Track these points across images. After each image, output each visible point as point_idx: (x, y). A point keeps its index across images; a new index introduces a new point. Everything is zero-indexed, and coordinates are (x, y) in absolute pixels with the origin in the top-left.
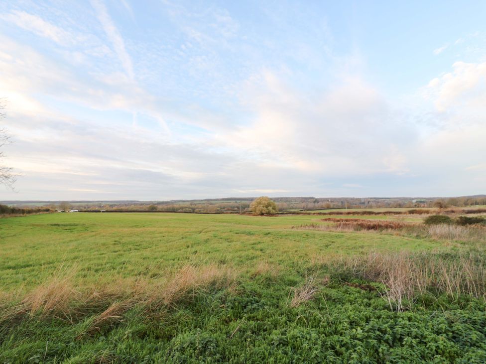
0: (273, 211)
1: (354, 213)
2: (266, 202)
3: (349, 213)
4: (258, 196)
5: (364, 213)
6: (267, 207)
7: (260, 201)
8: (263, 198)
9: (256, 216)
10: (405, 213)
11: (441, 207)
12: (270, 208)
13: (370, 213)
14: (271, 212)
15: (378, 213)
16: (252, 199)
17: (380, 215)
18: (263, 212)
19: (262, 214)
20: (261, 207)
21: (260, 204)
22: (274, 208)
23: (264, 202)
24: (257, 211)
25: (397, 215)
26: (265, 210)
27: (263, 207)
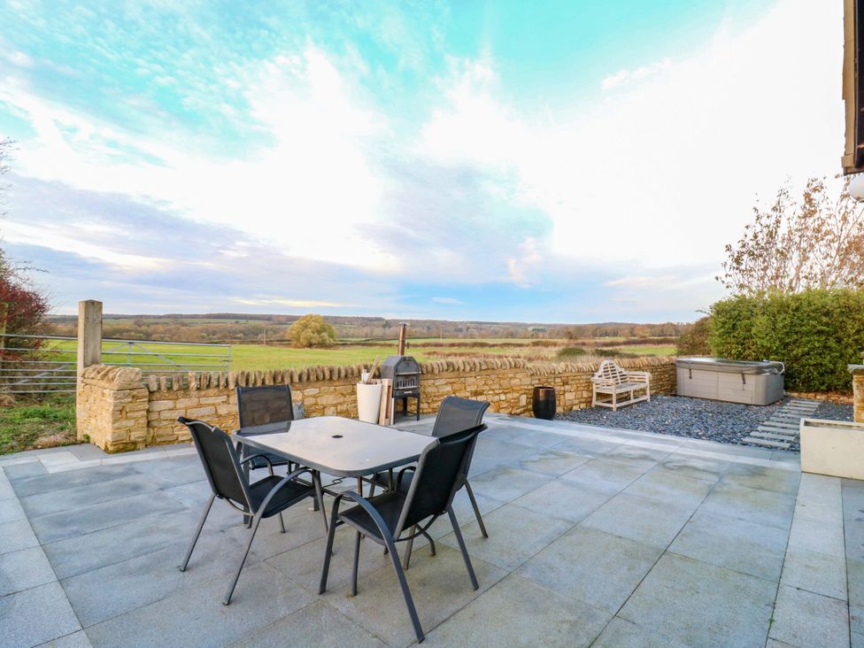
0: (331, 340)
1: (460, 345)
2: (317, 324)
3: (452, 345)
4: (303, 314)
5: (475, 345)
6: (319, 332)
7: (306, 322)
8: (311, 317)
9: (300, 348)
10: (527, 345)
11: (571, 338)
12: (325, 334)
13: (483, 345)
14: (327, 342)
15: (494, 345)
16: (292, 319)
17: (496, 348)
18: (314, 341)
19: (310, 345)
20: (308, 333)
21: (306, 327)
22: (331, 336)
23: (313, 324)
24: (301, 340)
25: (518, 348)
26: (316, 338)
27: (313, 333)
